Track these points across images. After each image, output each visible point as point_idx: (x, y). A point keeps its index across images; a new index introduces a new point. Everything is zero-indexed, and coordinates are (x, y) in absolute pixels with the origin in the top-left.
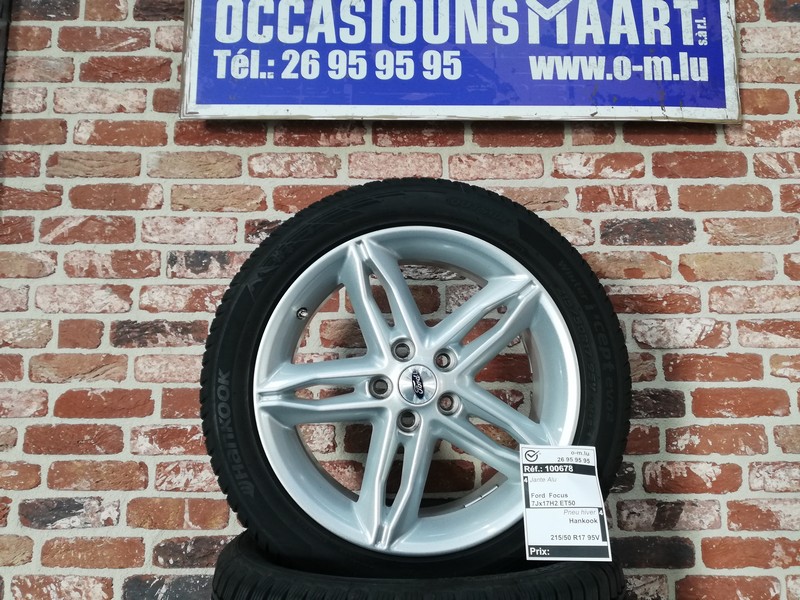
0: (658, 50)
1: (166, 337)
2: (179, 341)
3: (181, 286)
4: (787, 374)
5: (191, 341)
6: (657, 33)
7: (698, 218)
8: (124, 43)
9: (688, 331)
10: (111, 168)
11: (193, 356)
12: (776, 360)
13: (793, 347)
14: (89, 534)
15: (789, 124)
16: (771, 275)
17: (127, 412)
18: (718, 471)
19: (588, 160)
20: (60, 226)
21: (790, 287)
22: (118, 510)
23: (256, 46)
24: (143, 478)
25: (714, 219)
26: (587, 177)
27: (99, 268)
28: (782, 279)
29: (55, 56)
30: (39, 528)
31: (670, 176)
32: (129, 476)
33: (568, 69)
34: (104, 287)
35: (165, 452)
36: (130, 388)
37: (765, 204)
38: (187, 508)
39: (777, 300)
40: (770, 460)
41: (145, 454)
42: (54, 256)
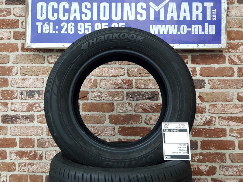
1: (20, 120)
2: (25, 122)
3: (25, 103)
4: (235, 136)
5: (29, 122)
7: (206, 79)
8: (2, 14)
9: (201, 120)
11: (29, 127)
12: (231, 131)
13: (238, 126)
16: (232, 100)
17: (8, 146)
18: (208, 168)
21: (238, 104)
22: (6, 178)
24: (14, 168)
25: (212, 80)
28: (236, 102)
31: (197, 64)
32: (9, 167)
35: (21, 159)
36: (9, 138)
37: (231, 74)
38: (29, 178)
39: (233, 109)
40: (227, 165)
41: (14, 160)
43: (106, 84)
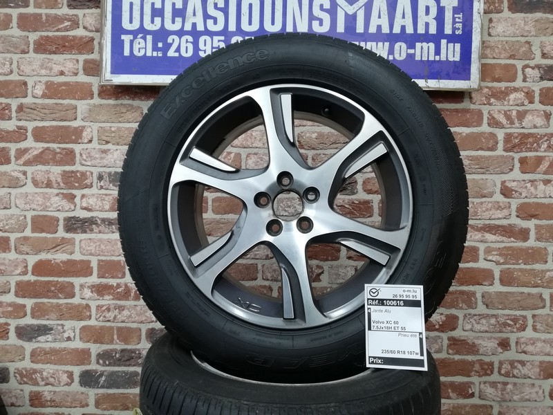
0: (426, 38)
1: (98, 227)
2: (107, 230)
3: (106, 195)
4: (494, 259)
5: (113, 230)
6: (427, 25)
8: (62, 26)
10: (57, 115)
11: (116, 240)
12: (488, 251)
13: (501, 242)
14: (57, 345)
15: (516, 90)
16: (491, 195)
17: (76, 274)
18: (444, 318)
20: (27, 154)
21: (503, 202)
22: (74, 332)
23: (149, 32)
24: (88, 314)
27: (54, 182)
28: (498, 197)
29: (16, 35)
30: (28, 341)
32: (80, 313)
34: (57, 195)
35: (101, 298)
36: (78, 259)
37: (492, 146)
39: (493, 211)
40: (478, 313)
41: (89, 299)
42: (25, 173)
43: (258, 162)
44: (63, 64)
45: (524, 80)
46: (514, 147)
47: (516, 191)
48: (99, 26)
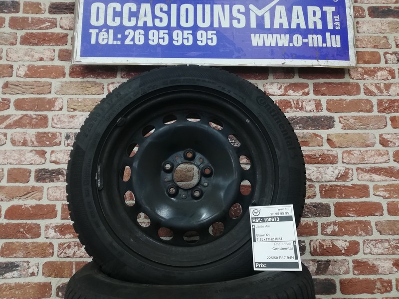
0: (315, 31)
1: (64, 177)
4: (382, 195)
6: (315, 23)
7: (336, 116)
8: (43, 26)
9: (332, 173)
10: (35, 90)
12: (376, 188)
13: (385, 181)
14: (22, 281)
15: (381, 69)
16: (373, 145)
17: (43, 216)
18: (348, 244)
19: (281, 87)
20: (9, 119)
21: (383, 150)
22: (38, 268)
23: (111, 28)
24: (51, 251)
25: (344, 116)
26: (281, 95)
27: (29, 141)
28: (380, 147)
29: (7, 32)
31: (322, 95)
32: (43, 250)
33: (270, 40)
34: (31, 151)
35: (63, 237)
36: (45, 204)
37: (369, 109)
38: (74, 267)
39: (376, 157)
40: (374, 239)
41: (52, 238)
42: (5, 135)
44: (43, 52)
45: (386, 62)
46: (385, 109)
47: (391, 142)
48: (72, 26)
